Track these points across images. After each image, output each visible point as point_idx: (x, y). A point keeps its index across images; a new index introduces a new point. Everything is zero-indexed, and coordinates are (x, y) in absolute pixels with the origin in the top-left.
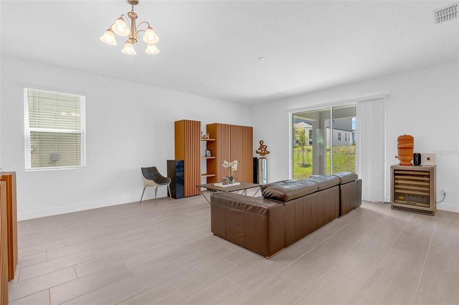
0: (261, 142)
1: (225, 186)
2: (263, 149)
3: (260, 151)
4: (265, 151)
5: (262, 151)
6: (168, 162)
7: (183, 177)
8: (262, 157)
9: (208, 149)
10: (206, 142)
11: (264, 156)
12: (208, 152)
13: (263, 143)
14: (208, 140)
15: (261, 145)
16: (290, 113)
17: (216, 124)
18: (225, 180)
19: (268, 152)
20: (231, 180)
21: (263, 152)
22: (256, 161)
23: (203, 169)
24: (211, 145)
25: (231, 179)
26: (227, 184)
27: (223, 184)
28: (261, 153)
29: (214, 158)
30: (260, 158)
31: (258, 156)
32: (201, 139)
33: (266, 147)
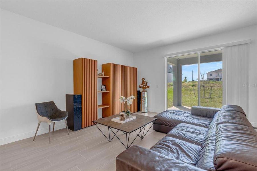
0: (143, 80)
1: (123, 122)
2: (144, 85)
3: (142, 86)
4: (146, 86)
5: (143, 86)
6: (67, 96)
7: (81, 110)
8: (144, 90)
9: (103, 84)
10: (101, 78)
11: (145, 90)
12: (104, 87)
13: (144, 80)
14: (104, 76)
15: (143, 81)
16: (165, 57)
17: (110, 64)
18: (122, 115)
19: (149, 87)
20: (128, 115)
21: (145, 86)
22: (139, 93)
23: (99, 102)
24: (105, 81)
25: (127, 113)
26: (124, 120)
27: (121, 120)
28: (143, 88)
29: (109, 91)
30: (142, 91)
31: (141, 90)
32: (97, 76)
33: (147, 83)
